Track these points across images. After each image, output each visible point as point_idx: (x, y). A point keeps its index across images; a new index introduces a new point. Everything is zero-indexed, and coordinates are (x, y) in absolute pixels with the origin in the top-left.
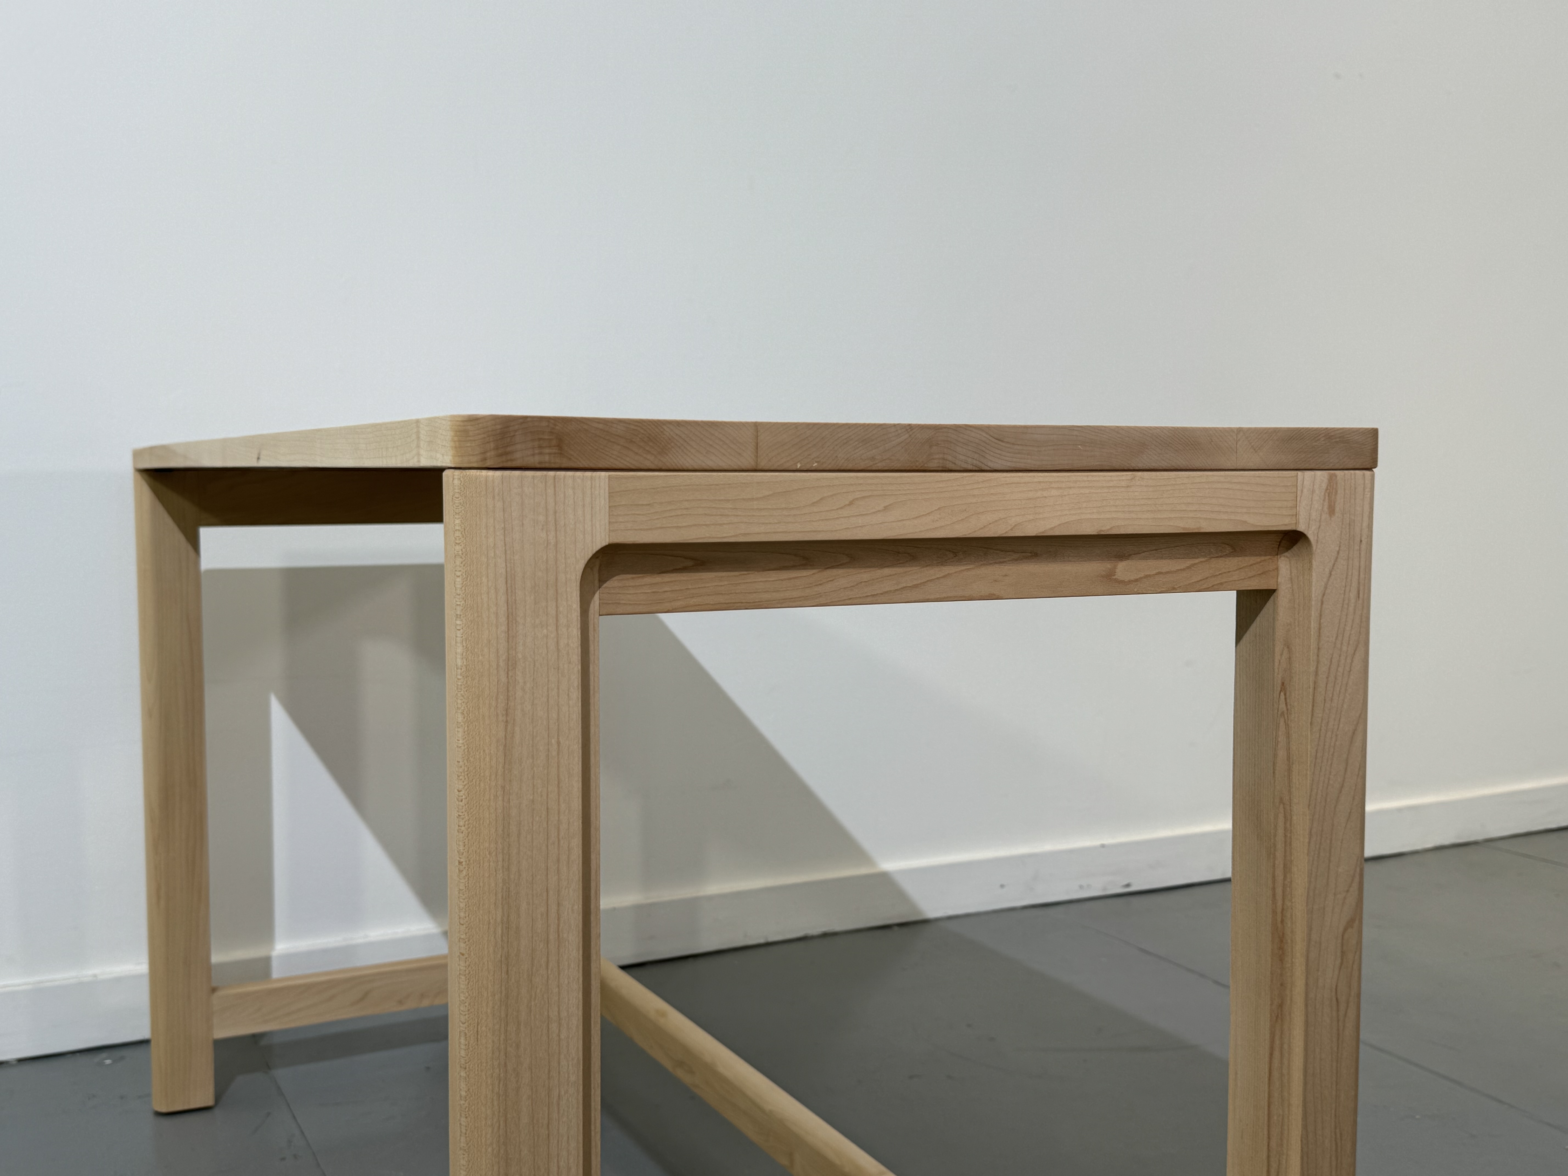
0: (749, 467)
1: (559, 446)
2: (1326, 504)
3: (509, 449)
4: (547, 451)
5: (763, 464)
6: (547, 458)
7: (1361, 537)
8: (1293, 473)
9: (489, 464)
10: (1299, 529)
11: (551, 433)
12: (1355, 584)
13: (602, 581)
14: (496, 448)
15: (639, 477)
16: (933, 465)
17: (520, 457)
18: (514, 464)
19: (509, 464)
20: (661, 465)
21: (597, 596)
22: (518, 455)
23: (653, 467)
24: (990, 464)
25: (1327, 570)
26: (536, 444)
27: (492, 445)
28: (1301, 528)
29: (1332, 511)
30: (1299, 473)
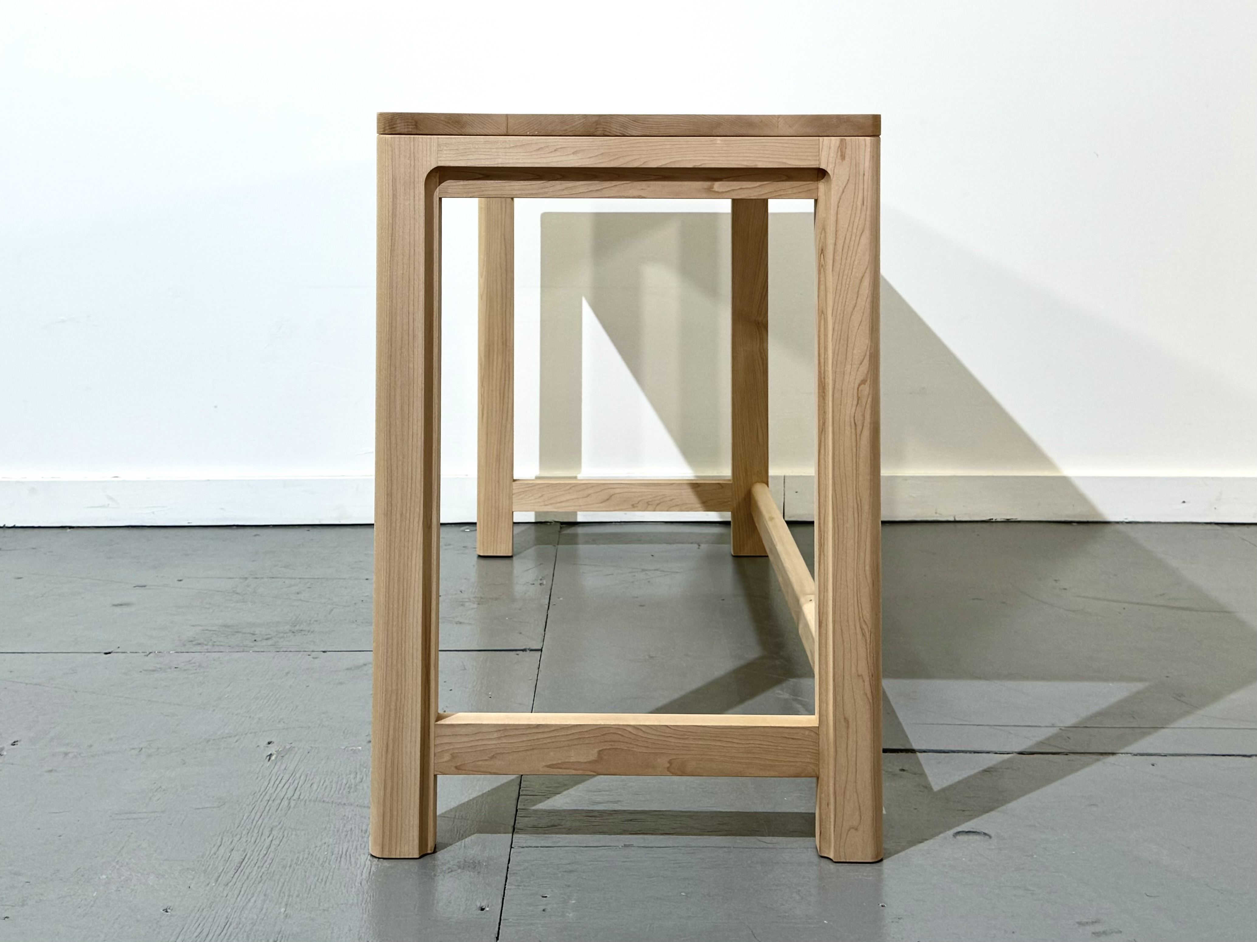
0: (503, 134)
1: (416, 125)
2: (839, 154)
3: (394, 126)
4: (411, 127)
5: (510, 132)
6: (410, 130)
7: (864, 171)
8: (818, 138)
9: (386, 132)
10: (821, 167)
11: (412, 119)
12: (860, 197)
13: (440, 183)
14: (389, 126)
15: (451, 138)
16: (598, 133)
17: (398, 130)
18: (396, 133)
19: (393, 133)
20: (461, 133)
21: (438, 189)
22: (398, 128)
23: (457, 134)
24: (629, 133)
25: (841, 190)
26: (406, 124)
27: (388, 125)
28: (823, 166)
29: (843, 157)
30: (820, 138)
